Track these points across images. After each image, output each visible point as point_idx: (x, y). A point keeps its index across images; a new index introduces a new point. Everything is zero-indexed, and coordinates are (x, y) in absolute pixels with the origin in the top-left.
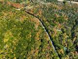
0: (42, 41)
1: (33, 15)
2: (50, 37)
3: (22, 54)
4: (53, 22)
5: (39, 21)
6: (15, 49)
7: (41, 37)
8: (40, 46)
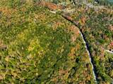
0: (77, 61)
1: (72, 22)
2: (92, 58)
3: (46, 71)
4: (102, 36)
5: (79, 32)
6: (39, 62)
7: (77, 55)
8: (74, 68)
